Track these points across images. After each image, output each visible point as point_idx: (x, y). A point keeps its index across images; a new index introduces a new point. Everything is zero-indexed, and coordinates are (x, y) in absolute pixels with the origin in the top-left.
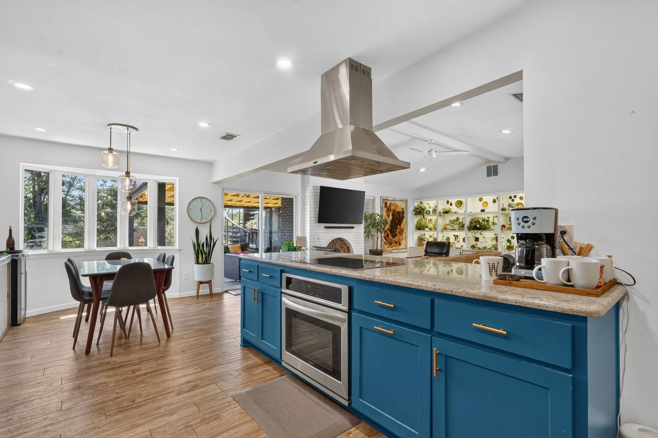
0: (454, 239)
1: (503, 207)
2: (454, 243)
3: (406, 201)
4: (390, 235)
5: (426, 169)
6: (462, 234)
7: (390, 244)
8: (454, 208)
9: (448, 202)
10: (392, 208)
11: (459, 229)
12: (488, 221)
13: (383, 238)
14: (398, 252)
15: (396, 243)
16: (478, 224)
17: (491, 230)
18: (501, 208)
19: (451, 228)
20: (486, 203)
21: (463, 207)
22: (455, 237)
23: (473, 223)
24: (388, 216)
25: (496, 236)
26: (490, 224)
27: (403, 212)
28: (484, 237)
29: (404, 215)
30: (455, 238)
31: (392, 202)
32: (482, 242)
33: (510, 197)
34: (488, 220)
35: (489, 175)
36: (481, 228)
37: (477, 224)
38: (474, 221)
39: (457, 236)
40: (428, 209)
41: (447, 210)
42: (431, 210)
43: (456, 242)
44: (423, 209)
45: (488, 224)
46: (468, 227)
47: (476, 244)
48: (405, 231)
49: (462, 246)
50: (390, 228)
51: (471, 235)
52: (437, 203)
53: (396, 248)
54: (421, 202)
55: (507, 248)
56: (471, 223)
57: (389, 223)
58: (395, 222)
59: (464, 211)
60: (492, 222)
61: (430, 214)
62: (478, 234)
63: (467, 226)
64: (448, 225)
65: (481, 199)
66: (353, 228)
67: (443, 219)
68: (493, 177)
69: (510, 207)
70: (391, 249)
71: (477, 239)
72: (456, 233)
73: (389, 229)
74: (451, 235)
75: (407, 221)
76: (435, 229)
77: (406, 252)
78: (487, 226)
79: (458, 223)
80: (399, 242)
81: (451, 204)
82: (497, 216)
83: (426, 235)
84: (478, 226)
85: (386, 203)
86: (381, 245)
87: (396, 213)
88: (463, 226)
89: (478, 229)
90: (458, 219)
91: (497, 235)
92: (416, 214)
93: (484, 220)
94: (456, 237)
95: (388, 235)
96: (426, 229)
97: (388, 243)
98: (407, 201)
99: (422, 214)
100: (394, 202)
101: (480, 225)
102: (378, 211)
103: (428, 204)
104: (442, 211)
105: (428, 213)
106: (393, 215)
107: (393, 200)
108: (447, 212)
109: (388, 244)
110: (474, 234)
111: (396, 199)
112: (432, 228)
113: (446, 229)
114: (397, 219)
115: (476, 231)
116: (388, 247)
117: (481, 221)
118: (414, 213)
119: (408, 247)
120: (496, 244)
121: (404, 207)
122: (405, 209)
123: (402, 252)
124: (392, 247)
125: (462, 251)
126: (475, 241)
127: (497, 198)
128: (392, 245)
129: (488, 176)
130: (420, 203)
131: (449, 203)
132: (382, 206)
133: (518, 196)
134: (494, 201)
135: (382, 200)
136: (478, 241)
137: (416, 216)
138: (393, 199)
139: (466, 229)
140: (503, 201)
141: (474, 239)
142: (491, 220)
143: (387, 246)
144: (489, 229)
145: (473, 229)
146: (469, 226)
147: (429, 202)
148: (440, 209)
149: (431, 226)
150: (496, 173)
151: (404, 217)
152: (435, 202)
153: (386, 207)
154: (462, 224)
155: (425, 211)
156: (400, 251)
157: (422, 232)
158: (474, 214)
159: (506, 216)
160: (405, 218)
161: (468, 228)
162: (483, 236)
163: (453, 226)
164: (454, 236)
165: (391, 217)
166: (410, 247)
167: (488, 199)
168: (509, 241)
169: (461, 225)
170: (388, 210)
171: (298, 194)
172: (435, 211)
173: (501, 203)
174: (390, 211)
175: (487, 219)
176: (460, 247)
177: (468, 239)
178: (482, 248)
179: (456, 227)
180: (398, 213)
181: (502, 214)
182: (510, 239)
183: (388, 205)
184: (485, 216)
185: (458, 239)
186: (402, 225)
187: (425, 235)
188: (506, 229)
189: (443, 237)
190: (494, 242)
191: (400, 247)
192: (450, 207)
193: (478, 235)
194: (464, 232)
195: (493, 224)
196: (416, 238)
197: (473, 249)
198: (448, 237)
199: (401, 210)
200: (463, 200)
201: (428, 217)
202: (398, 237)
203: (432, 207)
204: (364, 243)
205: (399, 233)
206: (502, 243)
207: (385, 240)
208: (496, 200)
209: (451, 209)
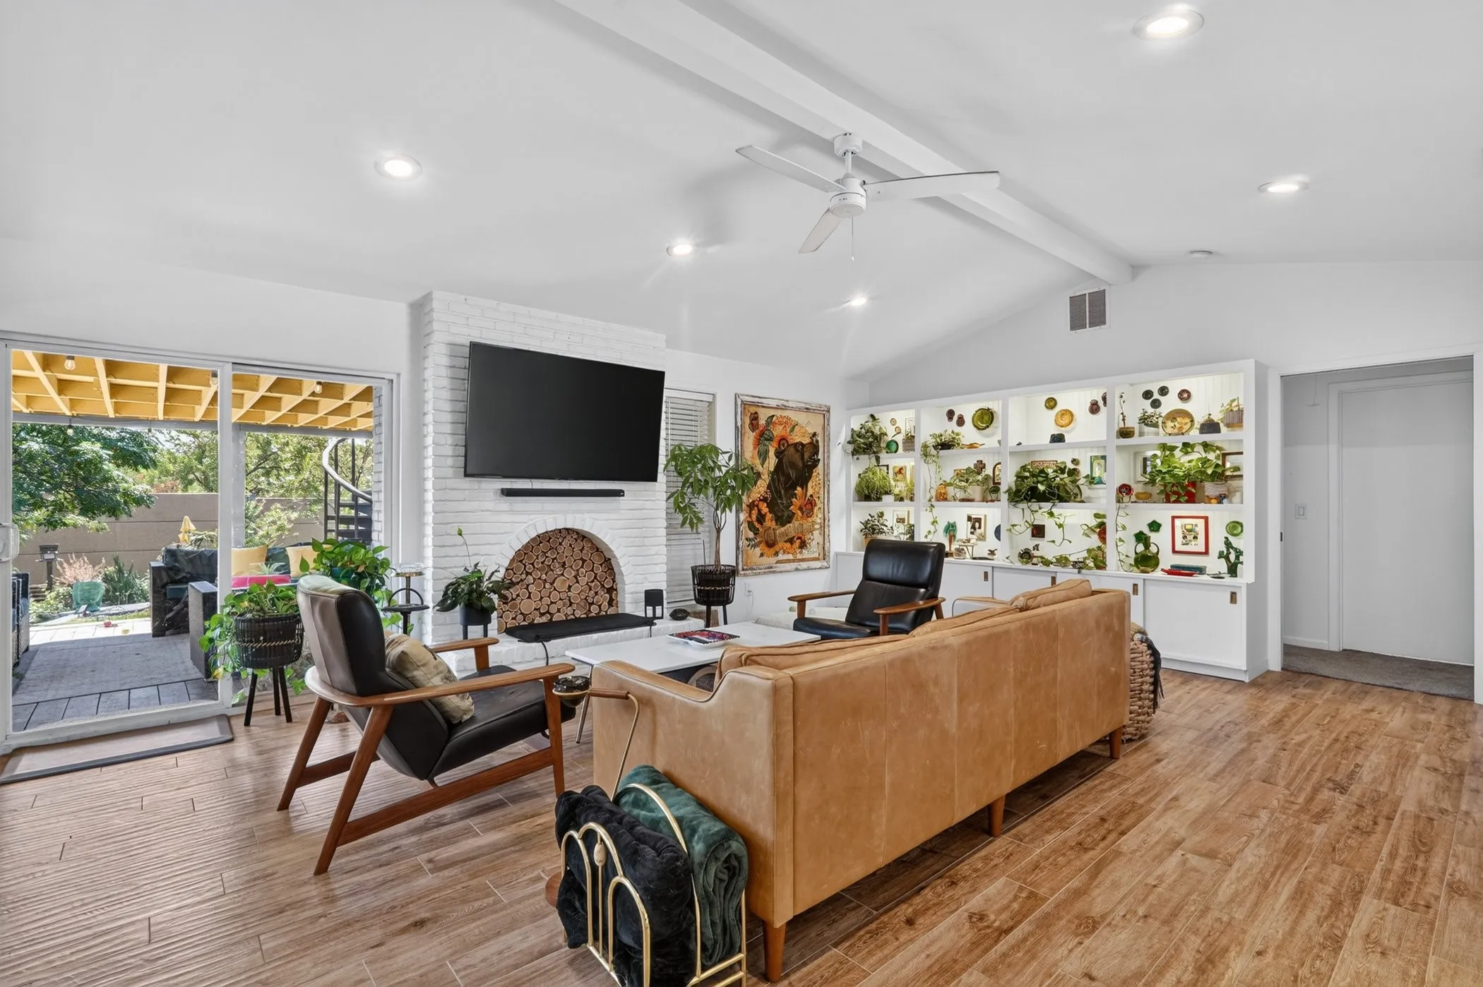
0: (969, 530)
1: (1122, 425)
2: (969, 541)
3: (825, 412)
4: (769, 516)
5: (871, 299)
6: (993, 514)
7: (770, 545)
8: (968, 433)
9: (951, 414)
10: (778, 431)
11: (984, 500)
12: (1073, 472)
13: (744, 527)
14: (797, 569)
15: (791, 541)
16: (1042, 483)
17: (1083, 502)
18: (1116, 429)
19: (960, 494)
20: (1068, 415)
21: (997, 428)
22: (970, 524)
23: (1027, 478)
24: (763, 456)
25: (1099, 520)
26: (1079, 483)
27: (814, 447)
28: (1060, 526)
29: (817, 455)
30: (973, 527)
31: (779, 413)
32: (1053, 542)
33: (1147, 395)
34: (1075, 469)
35: (1077, 323)
36: (1053, 494)
37: (1038, 482)
38: (1029, 472)
39: (979, 520)
40: (891, 434)
41: (945, 438)
42: (900, 439)
43: (973, 538)
44: (878, 438)
45: (1074, 482)
46: (1009, 491)
47: (1037, 546)
48: (819, 505)
49: (992, 553)
50: (769, 496)
51: (1021, 516)
52: (918, 419)
53: (790, 557)
54: (872, 416)
55: (1136, 560)
56: (1020, 477)
57: (766, 479)
58: (788, 477)
59: (999, 442)
60: (1087, 477)
61: (896, 452)
62: (1041, 513)
63: (1007, 488)
64: (950, 484)
65: (1052, 404)
66: (619, 493)
67: (933, 466)
68: (1088, 331)
69: (1147, 425)
70: (774, 560)
71: (1038, 531)
72: (977, 510)
73: (765, 500)
74: (958, 514)
75: (826, 474)
76: (912, 499)
77: (827, 568)
78: (1070, 486)
79: (980, 478)
80: (799, 538)
81: (961, 422)
82: (1104, 457)
83: (884, 518)
84: (1041, 488)
85: (755, 418)
86: (738, 548)
87: (792, 449)
88: (996, 490)
89: (1043, 498)
90: (980, 466)
91: (1104, 516)
92: (855, 452)
93: (1062, 471)
94: (975, 522)
95: (761, 518)
96: (888, 499)
97: (760, 542)
98: (829, 411)
99: (874, 453)
100: (785, 413)
101: (1049, 486)
102: (725, 440)
103: (893, 421)
104: (931, 442)
105: (891, 447)
106: (779, 454)
107: (777, 408)
108: (945, 445)
109: (762, 545)
110: (1027, 512)
111: (791, 404)
112: (904, 495)
113: (946, 499)
114: (793, 465)
115: (1035, 506)
116: (762, 555)
117: (1050, 471)
118: (850, 448)
119: (832, 555)
120: (1099, 548)
121: (819, 431)
122: (820, 438)
123: (809, 569)
124: (776, 554)
125: (989, 570)
126: (1033, 535)
127: (1104, 399)
128: (777, 548)
129: (1073, 328)
130: (871, 420)
131: (955, 418)
132: (739, 424)
133: (1174, 389)
134: (1094, 408)
135: (739, 406)
136: (1043, 537)
137: (855, 457)
138: (780, 403)
139: (1004, 497)
140: (1124, 405)
141: (1029, 531)
142: (1084, 470)
143: (758, 551)
144: (1078, 499)
145: (1025, 499)
146: (1014, 489)
147: (893, 415)
148: (925, 436)
149: (899, 487)
150: (1099, 319)
151: (819, 460)
152: (911, 414)
153: (754, 426)
154: (994, 483)
155: (883, 445)
156: (804, 565)
157: (872, 507)
158: (1029, 453)
159: (1132, 457)
160: (821, 465)
161: (1009, 495)
162: (1058, 522)
163: (964, 489)
164: (969, 519)
165: (772, 461)
166: (837, 554)
167: (1075, 400)
168: (1141, 537)
169: (991, 485)
170: (763, 437)
171: (399, 375)
172: (910, 440)
173: (1118, 411)
174: (771, 439)
175: (1072, 466)
176: (986, 556)
177: (1010, 530)
178: (1054, 560)
179: (976, 491)
180: (799, 447)
181: (1119, 447)
182: (1146, 531)
183: (762, 422)
184: (1063, 456)
185: (980, 528)
186: (810, 485)
187: (881, 515)
188: (1133, 498)
189: (934, 522)
190: (1094, 541)
191: (806, 554)
192: (958, 429)
193: (1041, 518)
194: (998, 507)
195: (1091, 483)
196: (856, 525)
197: (1027, 563)
198: (951, 522)
199: (806, 441)
200: (994, 406)
201: (893, 461)
202: (797, 523)
203: (903, 431)
204: (666, 545)
205: (801, 509)
206: (1119, 544)
207: (751, 535)
208: (1101, 403)
209: (958, 434)
